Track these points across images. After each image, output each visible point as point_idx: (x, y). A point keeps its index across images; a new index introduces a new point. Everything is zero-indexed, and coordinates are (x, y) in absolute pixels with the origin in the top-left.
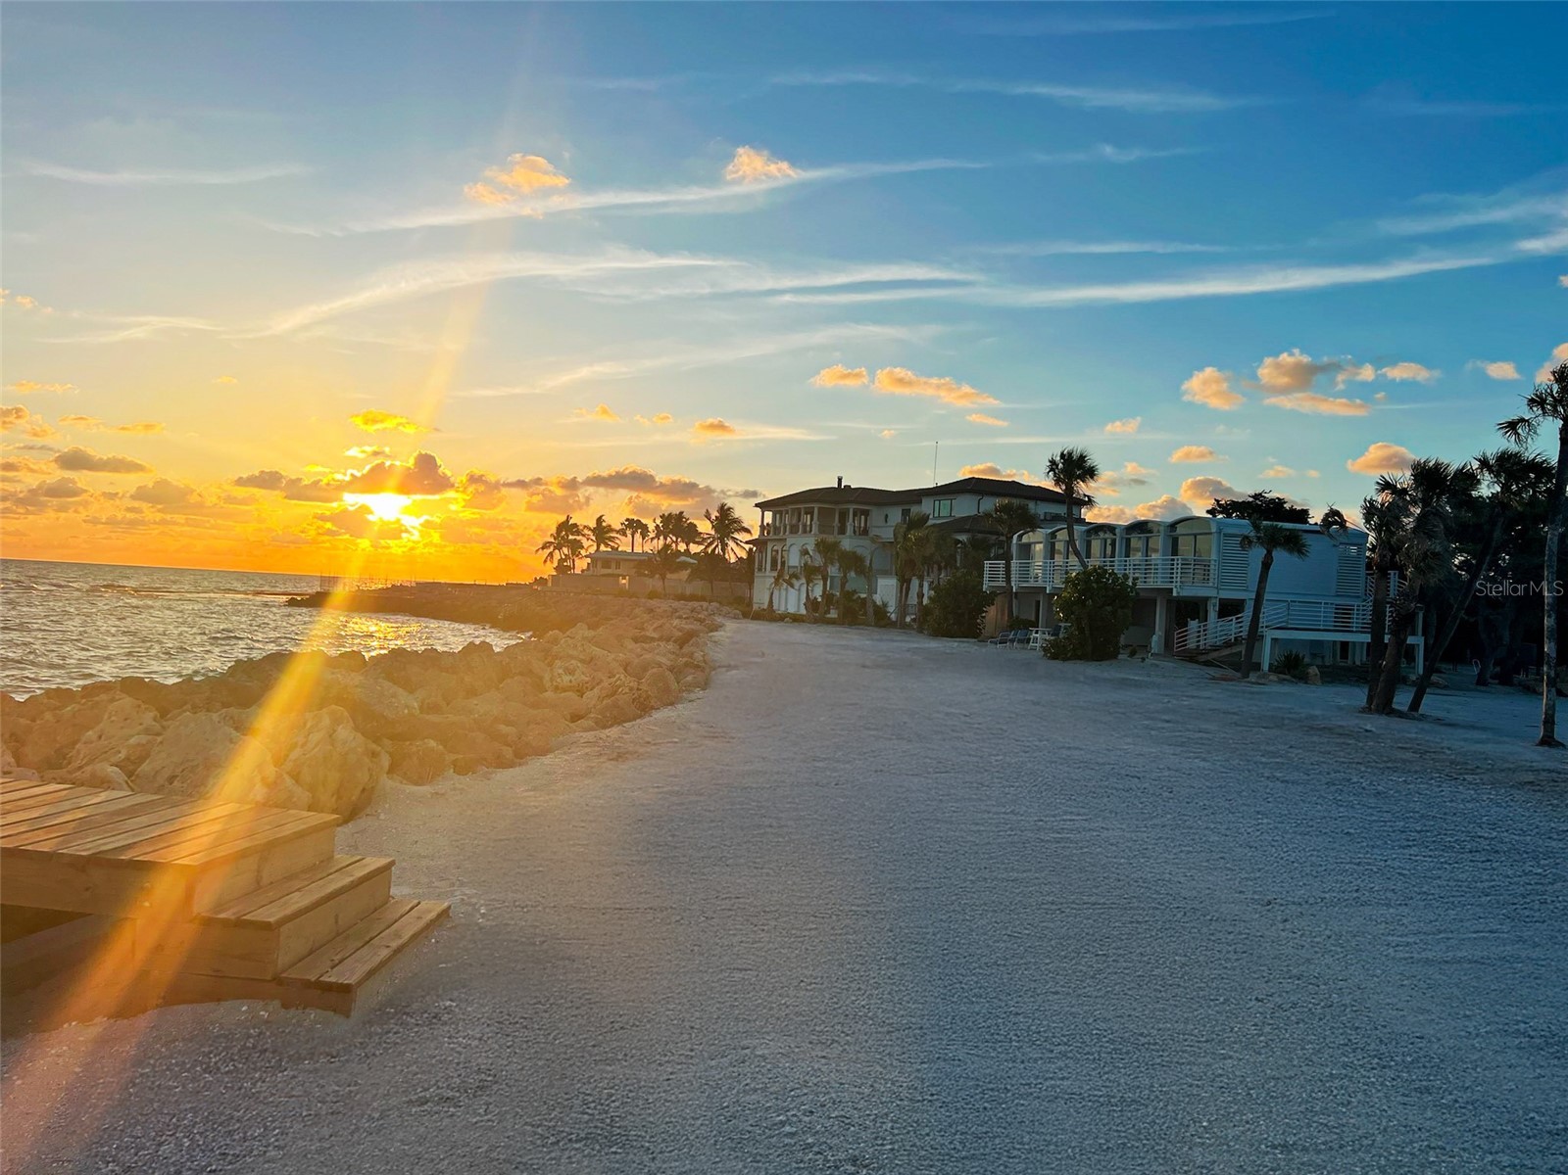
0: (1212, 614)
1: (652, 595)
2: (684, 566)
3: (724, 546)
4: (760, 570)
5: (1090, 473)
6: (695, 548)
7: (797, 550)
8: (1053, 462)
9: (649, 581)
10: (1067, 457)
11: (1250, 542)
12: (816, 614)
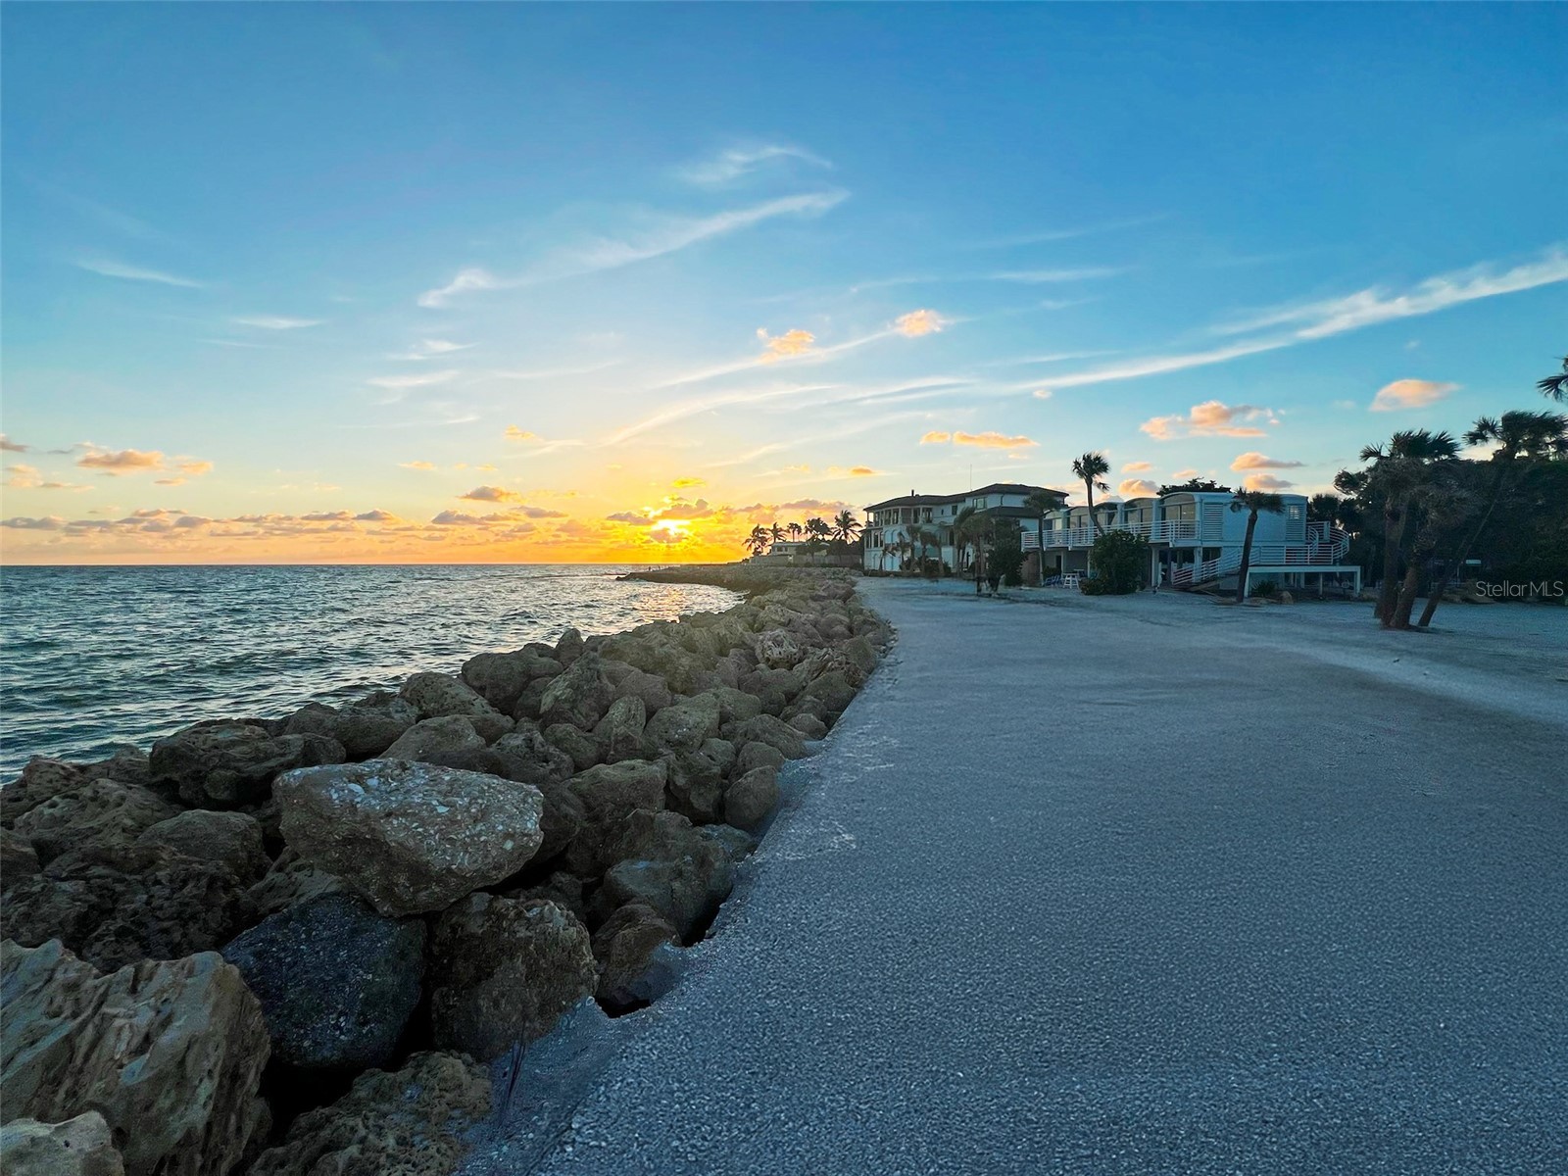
0: (1198, 559)
1: (808, 565)
2: (824, 547)
3: (846, 534)
4: (868, 546)
5: (1104, 468)
6: (827, 538)
7: (891, 534)
8: (1077, 463)
9: (805, 557)
10: (1087, 459)
11: (1240, 506)
12: (907, 570)
